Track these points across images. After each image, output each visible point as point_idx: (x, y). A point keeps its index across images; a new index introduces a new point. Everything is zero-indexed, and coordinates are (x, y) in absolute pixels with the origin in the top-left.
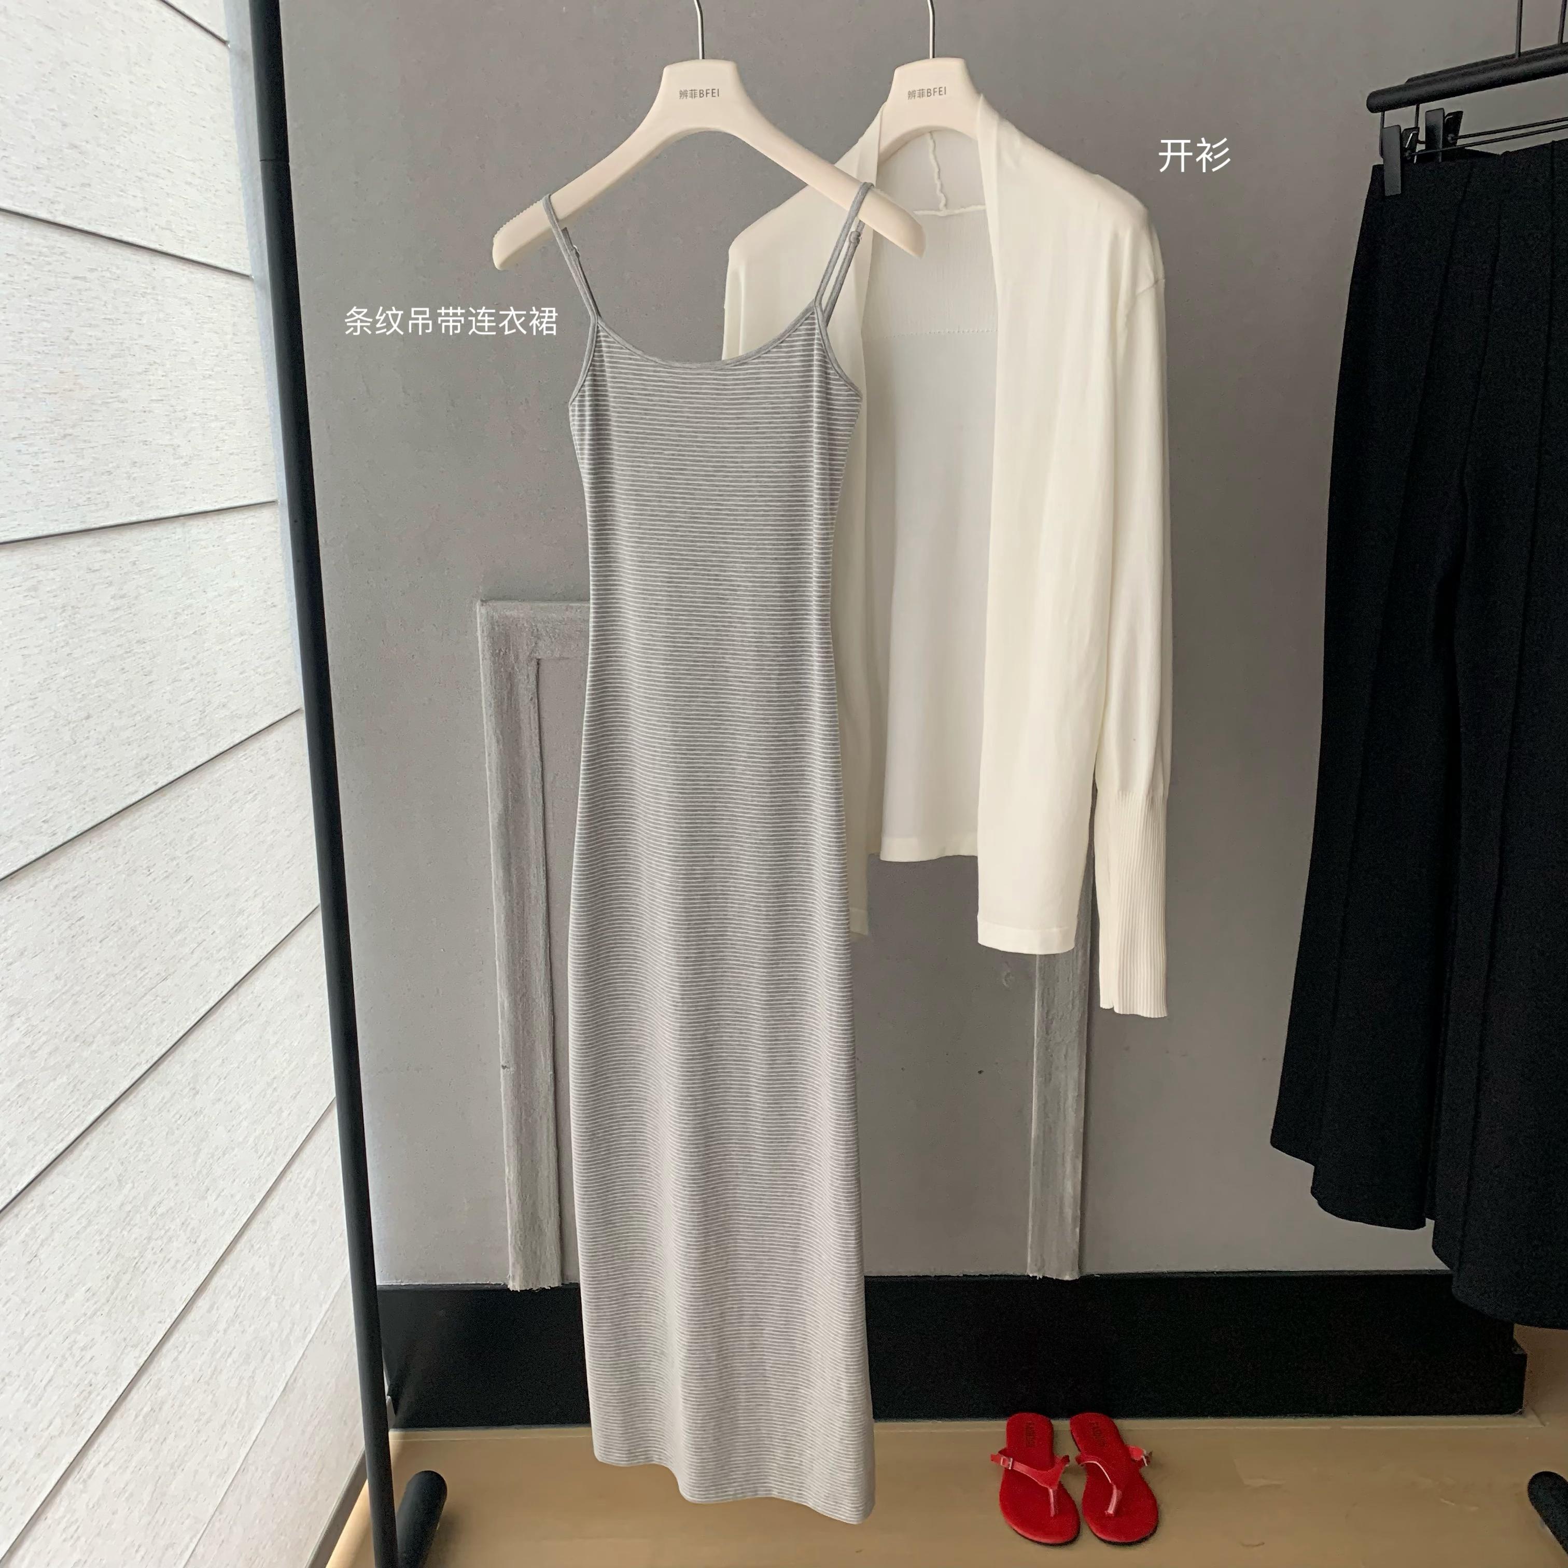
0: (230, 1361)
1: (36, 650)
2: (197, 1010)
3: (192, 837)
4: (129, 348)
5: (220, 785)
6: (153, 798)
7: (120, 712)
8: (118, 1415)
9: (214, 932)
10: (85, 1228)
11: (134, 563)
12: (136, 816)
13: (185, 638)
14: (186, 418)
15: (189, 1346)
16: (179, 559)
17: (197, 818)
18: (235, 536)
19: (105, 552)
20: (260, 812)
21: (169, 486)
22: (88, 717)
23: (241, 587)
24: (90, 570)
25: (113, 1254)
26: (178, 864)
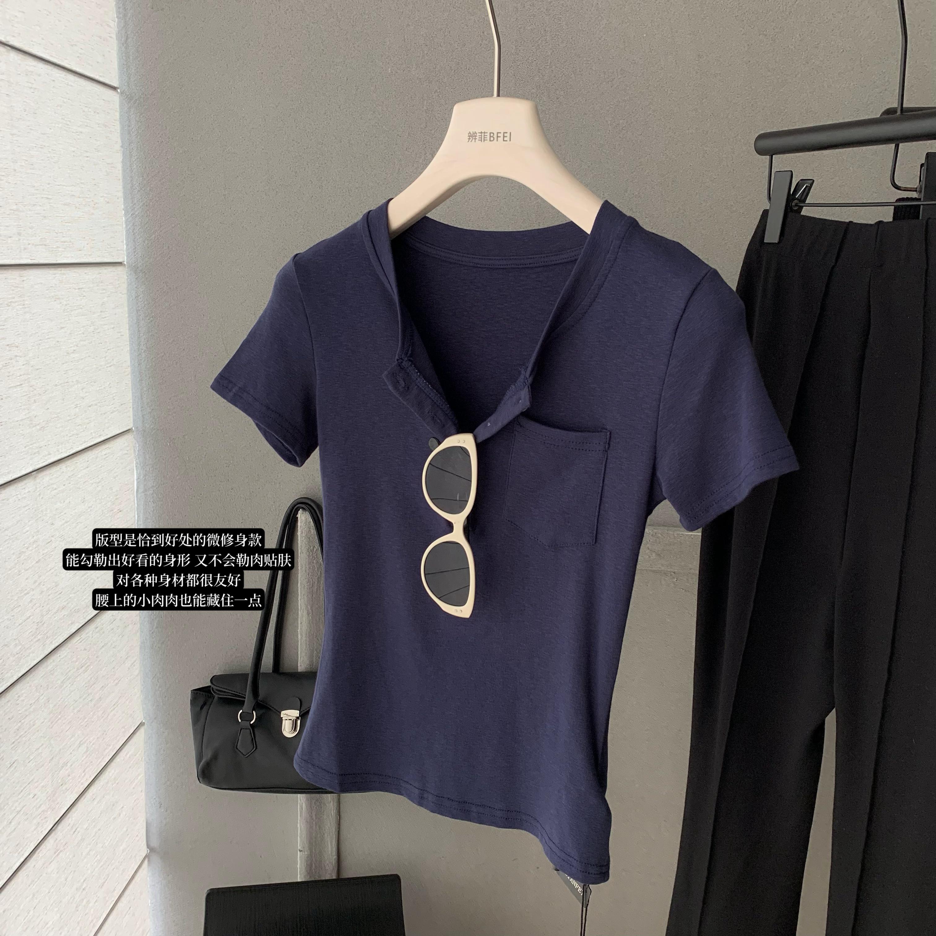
9: (35, 795)
13: (27, 570)
14: (46, 391)
16: (27, 508)
18: (88, 469)
20: (91, 678)
21: (24, 451)
23: (89, 507)
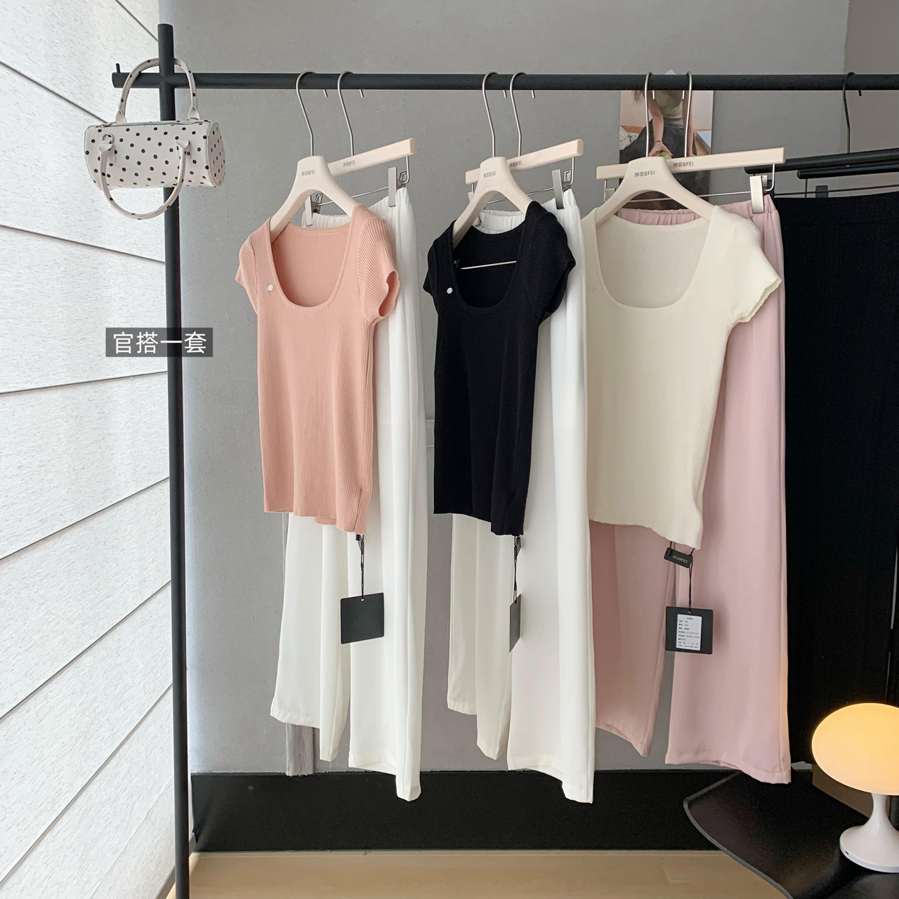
0: (124, 794)
1: (63, 436)
2: (121, 615)
3: (125, 530)
4: (113, 299)
5: (140, 506)
6: (109, 509)
7: (98, 467)
8: (71, 808)
9: (132, 577)
10: (65, 711)
11: (109, 398)
12: (101, 517)
15: (105, 782)
16: (129, 396)
17: (129, 520)
19: (96, 392)
22: (83, 468)
24: (89, 400)
25: (75, 727)
26: (119, 542)
